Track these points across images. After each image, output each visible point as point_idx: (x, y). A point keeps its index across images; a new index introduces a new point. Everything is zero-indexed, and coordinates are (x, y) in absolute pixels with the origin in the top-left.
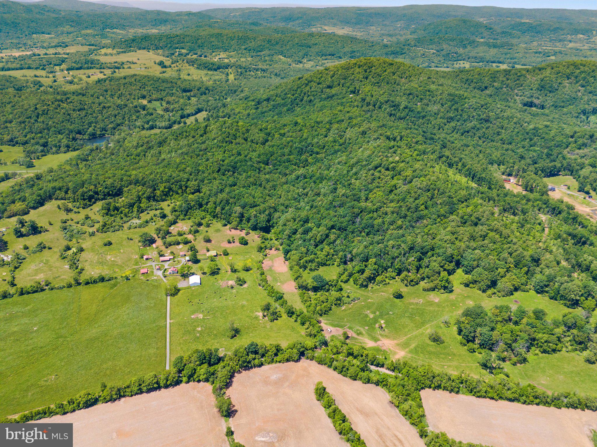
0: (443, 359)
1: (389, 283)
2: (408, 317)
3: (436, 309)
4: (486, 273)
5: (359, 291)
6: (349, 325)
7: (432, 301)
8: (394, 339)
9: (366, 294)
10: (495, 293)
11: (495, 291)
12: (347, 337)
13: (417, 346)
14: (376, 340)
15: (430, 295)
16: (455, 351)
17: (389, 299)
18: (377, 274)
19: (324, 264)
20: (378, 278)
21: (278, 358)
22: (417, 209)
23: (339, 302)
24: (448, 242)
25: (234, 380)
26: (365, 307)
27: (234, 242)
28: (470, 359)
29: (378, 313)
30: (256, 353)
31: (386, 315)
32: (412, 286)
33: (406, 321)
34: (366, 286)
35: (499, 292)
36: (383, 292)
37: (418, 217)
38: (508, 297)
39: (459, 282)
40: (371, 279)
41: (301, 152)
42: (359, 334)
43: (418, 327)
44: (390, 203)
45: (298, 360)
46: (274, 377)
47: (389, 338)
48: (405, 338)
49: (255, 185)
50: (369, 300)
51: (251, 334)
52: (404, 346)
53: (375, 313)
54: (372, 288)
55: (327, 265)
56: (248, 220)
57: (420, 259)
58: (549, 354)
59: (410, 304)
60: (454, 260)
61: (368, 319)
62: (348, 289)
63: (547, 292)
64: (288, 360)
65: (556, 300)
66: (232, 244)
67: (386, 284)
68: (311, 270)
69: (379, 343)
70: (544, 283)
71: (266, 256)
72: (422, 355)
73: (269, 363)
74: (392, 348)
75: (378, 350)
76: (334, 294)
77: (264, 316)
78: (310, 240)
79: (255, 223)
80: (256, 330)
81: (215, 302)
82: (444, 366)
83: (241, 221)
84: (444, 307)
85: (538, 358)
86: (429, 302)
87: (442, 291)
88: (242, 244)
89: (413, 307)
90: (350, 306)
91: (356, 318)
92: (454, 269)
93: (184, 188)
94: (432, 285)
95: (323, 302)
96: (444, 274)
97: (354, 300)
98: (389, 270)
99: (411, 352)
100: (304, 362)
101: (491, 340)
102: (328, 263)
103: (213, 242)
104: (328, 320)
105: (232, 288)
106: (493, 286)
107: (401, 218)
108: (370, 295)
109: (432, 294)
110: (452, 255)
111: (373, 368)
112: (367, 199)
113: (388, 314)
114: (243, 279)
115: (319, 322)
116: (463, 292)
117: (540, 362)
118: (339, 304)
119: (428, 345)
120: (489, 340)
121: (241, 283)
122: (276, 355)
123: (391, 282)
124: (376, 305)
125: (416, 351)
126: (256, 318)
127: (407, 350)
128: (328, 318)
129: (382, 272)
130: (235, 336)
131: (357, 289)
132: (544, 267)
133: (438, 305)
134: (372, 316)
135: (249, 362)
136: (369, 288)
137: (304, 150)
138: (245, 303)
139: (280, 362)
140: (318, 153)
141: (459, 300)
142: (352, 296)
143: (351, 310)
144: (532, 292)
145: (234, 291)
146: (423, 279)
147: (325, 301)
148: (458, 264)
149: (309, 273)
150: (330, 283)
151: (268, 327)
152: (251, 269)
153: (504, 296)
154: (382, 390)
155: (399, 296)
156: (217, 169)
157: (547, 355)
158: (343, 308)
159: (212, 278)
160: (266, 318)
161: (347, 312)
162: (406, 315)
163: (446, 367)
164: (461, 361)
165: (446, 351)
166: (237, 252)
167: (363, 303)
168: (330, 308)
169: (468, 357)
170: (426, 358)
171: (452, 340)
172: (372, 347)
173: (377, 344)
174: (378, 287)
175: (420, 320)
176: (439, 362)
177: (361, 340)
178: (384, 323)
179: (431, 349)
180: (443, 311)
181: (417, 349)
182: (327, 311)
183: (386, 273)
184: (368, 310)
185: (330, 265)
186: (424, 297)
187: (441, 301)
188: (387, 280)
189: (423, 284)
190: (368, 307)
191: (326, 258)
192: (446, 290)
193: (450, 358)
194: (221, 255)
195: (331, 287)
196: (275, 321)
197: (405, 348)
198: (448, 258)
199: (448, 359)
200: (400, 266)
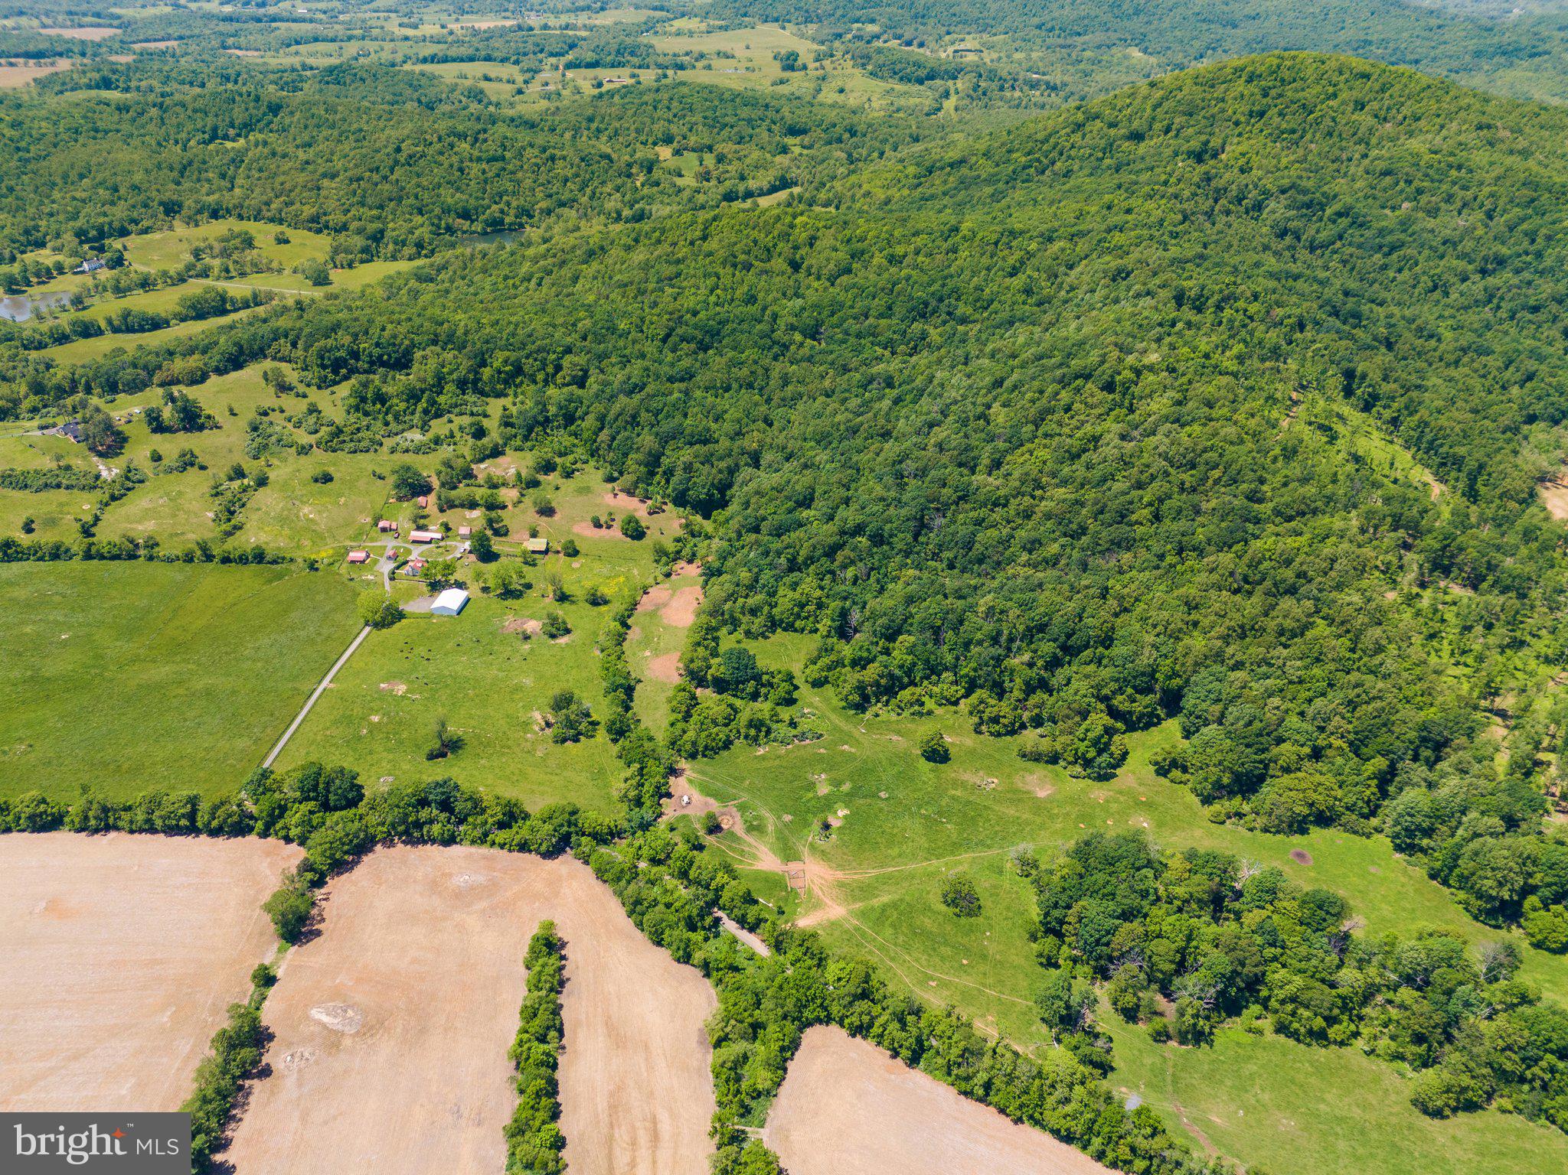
0: (943, 959)
1: (930, 713)
2: (926, 817)
3: (1025, 816)
5: (833, 717)
6: (745, 797)
7: (1028, 792)
8: (841, 867)
9: (846, 726)
10: (1240, 815)
11: (1246, 808)
12: (714, 829)
13: (894, 905)
14: (789, 854)
15: (1032, 773)
16: (992, 948)
17: (905, 757)
18: (906, 680)
19: (790, 627)
20: (905, 695)
21: (501, 836)
22: (1123, 516)
23: (759, 730)
24: (1160, 628)
25: (367, 859)
26: (821, 759)
27: (609, 527)
28: (1023, 984)
29: (846, 787)
30: (446, 806)
31: (865, 797)
32: (992, 734)
33: (913, 827)
34: (861, 707)
35: (1258, 813)
36: (899, 733)
37: (1112, 542)
38: (1281, 837)
39: (1148, 755)
40: (889, 688)
41: (922, 312)
42: (755, 828)
43: (933, 853)
44: (1057, 486)
45: (551, 854)
46: (461, 880)
47: (829, 860)
48: (874, 872)
49: (749, 386)
50: (846, 747)
51: (483, 762)
52: (857, 892)
53: (837, 783)
54: (877, 715)
55: (796, 631)
56: (669, 474)
57: (1054, 664)
58: (1298, 1040)
59: (956, 784)
60: (1157, 687)
61: (810, 795)
62: (811, 705)
63: (1424, 851)
64: (523, 847)
65: (1445, 882)
66: (603, 532)
67: (921, 714)
68: (748, 634)
69: (794, 866)
70: (1419, 819)
71: (668, 575)
72: (891, 931)
73: (473, 842)
74: (817, 891)
75: (774, 883)
76: (763, 708)
77: (548, 725)
78: (779, 554)
79: (681, 487)
80: (503, 754)
81: (461, 665)
82: (932, 978)
83: (651, 474)
84: (1052, 817)
85: (1254, 1045)
86: (1016, 791)
87: (1078, 769)
88: (626, 535)
89: (958, 793)
90: (782, 750)
91: (778, 786)
92: (1152, 715)
93: (550, 369)
94: (1045, 745)
95: (715, 723)
96: (1099, 720)
97: (802, 737)
98: (944, 675)
99: (863, 914)
100: (566, 865)
101: (1107, 944)
102: (798, 624)
103: (557, 517)
104: (703, 773)
105: (527, 638)
106: (1242, 792)
107: (1065, 535)
108: (855, 733)
109: (1041, 770)
110: (1153, 672)
111: (729, 926)
112: (997, 464)
113: (875, 796)
114: (564, 623)
115: (673, 771)
116: (1141, 789)
117: (1250, 1058)
118: (756, 739)
119: (927, 909)
120: (1098, 942)
121: (554, 631)
122: (502, 825)
123: (940, 711)
124: (858, 764)
125: (880, 917)
126: (526, 725)
127: (859, 905)
128: (708, 769)
129: (923, 679)
130: (444, 755)
131: (834, 710)
132: (1450, 770)
133: (1038, 807)
134: (824, 790)
135: (418, 825)
136: (868, 715)
137: (929, 308)
138: (528, 681)
139: (502, 846)
140: (964, 321)
141: (1114, 806)
142: (804, 725)
143: (777, 762)
144: (1382, 842)
145: (527, 647)
146: (1038, 722)
147: (720, 720)
148: (1172, 703)
149: (739, 642)
150: (765, 677)
151: (539, 754)
152: (606, 602)
153: (1266, 830)
154: (713, 992)
155: (937, 755)
156: (662, 334)
157: (1291, 1042)
158: (761, 751)
159: (497, 605)
160: (548, 731)
161: (765, 764)
162: (923, 811)
163: (934, 984)
164: (990, 981)
165: (965, 940)
166: (603, 554)
167: (822, 751)
168: (727, 744)
169: (1021, 976)
170: (895, 944)
171: (1010, 914)
172: (765, 872)
173: (785, 868)
174: (893, 717)
175: (954, 837)
176: (924, 963)
177: (750, 845)
178: (845, 817)
179: (927, 922)
180: (1042, 827)
181: (888, 913)
182: (712, 749)
183: (936, 684)
184: (824, 771)
185: (803, 630)
186: (1009, 776)
187: (1058, 797)
188: (930, 704)
189: (1030, 737)
190: (829, 764)
191: (796, 609)
192: (1089, 771)
193: (965, 962)
194: (558, 552)
195: (763, 690)
196: (569, 744)
197: (855, 899)
198: (1134, 677)
199: (956, 965)
200: (975, 670)
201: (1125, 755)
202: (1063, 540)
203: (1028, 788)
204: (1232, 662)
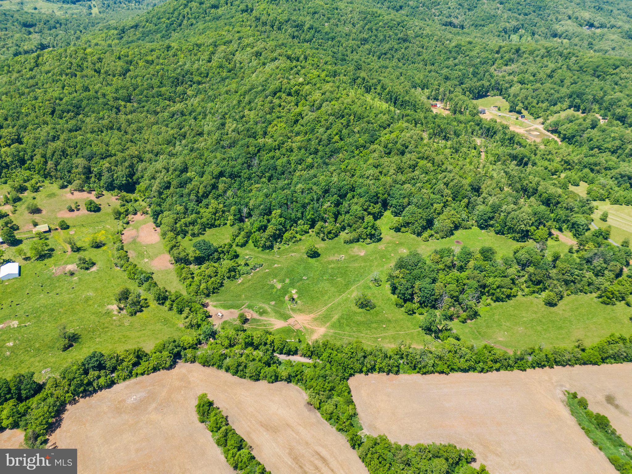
0: (376, 329)
1: (300, 240)
2: (327, 280)
3: (362, 265)
4: (420, 211)
5: (261, 256)
6: (247, 303)
7: (357, 256)
8: (310, 312)
9: (271, 257)
10: (432, 235)
11: (433, 232)
12: (246, 321)
13: (342, 317)
14: (286, 317)
15: (354, 248)
16: (390, 316)
17: (302, 260)
18: (284, 229)
19: (213, 226)
20: (287, 235)
21: (139, 369)
22: (330, 141)
23: (233, 273)
24: (371, 177)
25: (65, 415)
26: (269, 274)
27: (78, 210)
28: (409, 324)
29: (287, 281)
30: (100, 367)
31: (298, 282)
32: (330, 239)
33: (325, 285)
34: (271, 247)
35: (437, 233)
36: (293, 252)
37: (332, 151)
38: (448, 238)
39: (388, 227)
40: (277, 237)
41: (177, 82)
42: (263, 313)
43: (340, 292)
44: (296, 136)
45: (171, 367)
46: (132, 400)
47: (304, 312)
48: (325, 309)
49: (111, 128)
50: (276, 265)
51: (97, 340)
52: (324, 319)
53: (283, 281)
54: (279, 248)
55: (216, 226)
56: (99, 176)
57: (338, 204)
58: (503, 301)
59: (329, 263)
60: (379, 200)
61: (275, 290)
62: (247, 255)
63: (492, 226)
64: (155, 369)
65: (503, 234)
66: (76, 213)
67: (297, 241)
68: (193, 235)
69: (291, 321)
70: (489, 214)
71: (128, 223)
72: (348, 328)
73: (125, 379)
74: (307, 326)
75: (288, 331)
76: (227, 263)
77: (121, 309)
78: (189, 195)
79: (110, 180)
80: (106, 332)
81: (42, 299)
82: (378, 338)
83: (88, 178)
84: (372, 261)
85: (491, 309)
86: (353, 257)
87: (368, 241)
88: (91, 211)
89: (333, 266)
90: (249, 277)
91: (258, 292)
92: (381, 212)
94: (354, 235)
95: (210, 277)
96: (369, 219)
97: (254, 268)
98: (299, 222)
99: (333, 326)
100: (182, 367)
102: (217, 223)
103: (44, 212)
104: (218, 301)
105: (72, 274)
106: (429, 227)
107: (311, 154)
108: (276, 259)
109: (356, 246)
110: (377, 195)
111: (283, 358)
112: (265, 134)
113: (301, 280)
114: (90, 259)
115: (204, 305)
116: (394, 239)
117: (494, 314)
118: (234, 277)
119: (355, 313)
120: (431, 295)
121: (86, 266)
122: (136, 364)
123: (303, 238)
124: (285, 270)
125: (339, 324)
126: (108, 313)
127: (328, 324)
128: (219, 298)
129: (291, 227)
130: (71, 346)
131: (259, 252)
132: (487, 196)
133: (364, 259)
134: (279, 286)
135: (90, 383)
136: (275, 249)
137: (180, 81)
138: (91, 294)
139: (142, 374)
140: (199, 83)
141: (390, 249)
142: (252, 263)
143: (250, 282)
144: (475, 229)
145: (75, 278)
146: (343, 228)
147: (213, 274)
148: (385, 205)
149: (191, 240)
150: (219, 250)
151: (126, 324)
152: (104, 245)
153: (442, 238)
154: (297, 387)
155: (314, 254)
156: (50, 111)
157: (501, 303)
158: (240, 281)
159: (40, 265)
160: (124, 312)
161: (246, 285)
162: (325, 278)
163: (380, 340)
164: (398, 329)
165: (378, 318)
166: (84, 223)
167: (267, 270)
168: (222, 285)
169: (407, 322)
170: (354, 332)
171: (385, 302)
172: (280, 329)
173: (287, 323)
174: (287, 246)
175: (343, 282)
176: (370, 334)
177: (265, 321)
178: (297, 292)
179: (359, 318)
180: (371, 266)
181: (342, 321)
182: (217, 288)
183: (296, 227)
184: (274, 278)
185: (220, 225)
186: (346, 252)
187: (368, 253)
188: (298, 236)
189: (343, 235)
190: (274, 274)
191: (213, 216)
192: (373, 239)
193: (384, 326)
194: (57, 229)
195: (221, 255)
196: (138, 314)
197: (325, 322)
198: (372, 198)
199: (382, 329)
200: (313, 215)
203: (356, 254)
204: (402, 182)
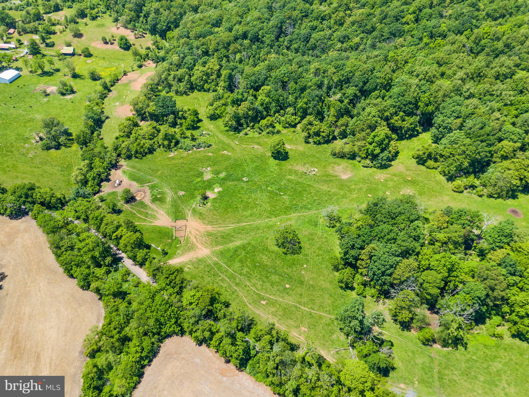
0: (272, 284)
1: (278, 132)
2: (270, 192)
3: (333, 191)
5: (220, 135)
6: (156, 181)
7: (336, 176)
8: (210, 223)
9: (227, 141)
10: (473, 187)
11: (477, 182)
12: (131, 200)
13: (244, 247)
15: (339, 165)
16: (307, 276)
17: (261, 158)
18: (265, 113)
19: (202, 89)
20: (264, 122)
22: (398, 19)
26: (209, 159)
27: (112, 44)
28: (328, 301)
29: (222, 175)
31: (233, 180)
32: (315, 143)
34: (237, 130)
35: (485, 186)
36: (259, 144)
39: (411, 154)
42: (156, 199)
43: (273, 213)
47: (204, 219)
48: (233, 226)
50: (225, 152)
52: (219, 239)
53: (217, 173)
54: (246, 134)
59: (291, 172)
60: (419, 112)
61: (199, 179)
62: (207, 130)
66: (109, 46)
67: (273, 133)
68: (177, 92)
69: (180, 223)
71: (140, 66)
74: (193, 239)
77: (41, 139)
78: (198, 48)
82: (263, 298)
84: (350, 191)
85: (498, 346)
86: (328, 176)
87: (368, 161)
88: (120, 47)
89: (292, 177)
90: (185, 154)
91: (179, 174)
92: (413, 130)
94: (347, 149)
95: (144, 137)
96: (382, 131)
97: (199, 146)
98: (288, 109)
99: (222, 253)
101: (390, 275)
102: (206, 86)
103: (83, 38)
104: (133, 167)
105: (47, 95)
106: (475, 172)
107: (363, 32)
108: (233, 144)
109: (345, 163)
113: (239, 180)
114: (70, 87)
116: (408, 173)
118: (170, 148)
119: (265, 249)
120: (383, 274)
121: (64, 92)
123: (284, 131)
124: (232, 162)
126: (26, 140)
127: (219, 248)
128: (138, 165)
129: (275, 113)
131: (221, 132)
133: (342, 184)
134: (208, 176)
136: (242, 134)
141: (391, 184)
142: (201, 140)
143: (181, 161)
145: (46, 99)
146: (344, 135)
147: (148, 136)
148: (427, 122)
151: (30, 156)
152: (100, 79)
155: (281, 156)
158: (172, 155)
159: (36, 79)
160: (40, 143)
161: (173, 162)
162: (269, 188)
163: (264, 302)
164: (305, 300)
165: (289, 271)
166: (105, 56)
167: (210, 154)
168: (151, 151)
169: (327, 296)
170: (241, 274)
171: (321, 252)
172: (159, 227)
173: (174, 224)
174: (257, 135)
175: (287, 203)
176: (259, 287)
177: (153, 210)
178: (219, 192)
179: (265, 259)
180: (344, 197)
181: (239, 252)
182: (141, 153)
183: (283, 116)
184: (210, 165)
185: (209, 90)
186: (325, 167)
187: (355, 179)
188: (278, 127)
189: (338, 144)
190: (213, 162)
192: (375, 163)
193: (288, 286)
194: (80, 55)
195: (179, 121)
197: (217, 243)
198: (405, 105)
199: (281, 288)
200: (306, 104)
201: (397, 153)
202: (362, 35)
203: (336, 174)
204: (468, 93)
